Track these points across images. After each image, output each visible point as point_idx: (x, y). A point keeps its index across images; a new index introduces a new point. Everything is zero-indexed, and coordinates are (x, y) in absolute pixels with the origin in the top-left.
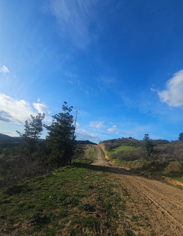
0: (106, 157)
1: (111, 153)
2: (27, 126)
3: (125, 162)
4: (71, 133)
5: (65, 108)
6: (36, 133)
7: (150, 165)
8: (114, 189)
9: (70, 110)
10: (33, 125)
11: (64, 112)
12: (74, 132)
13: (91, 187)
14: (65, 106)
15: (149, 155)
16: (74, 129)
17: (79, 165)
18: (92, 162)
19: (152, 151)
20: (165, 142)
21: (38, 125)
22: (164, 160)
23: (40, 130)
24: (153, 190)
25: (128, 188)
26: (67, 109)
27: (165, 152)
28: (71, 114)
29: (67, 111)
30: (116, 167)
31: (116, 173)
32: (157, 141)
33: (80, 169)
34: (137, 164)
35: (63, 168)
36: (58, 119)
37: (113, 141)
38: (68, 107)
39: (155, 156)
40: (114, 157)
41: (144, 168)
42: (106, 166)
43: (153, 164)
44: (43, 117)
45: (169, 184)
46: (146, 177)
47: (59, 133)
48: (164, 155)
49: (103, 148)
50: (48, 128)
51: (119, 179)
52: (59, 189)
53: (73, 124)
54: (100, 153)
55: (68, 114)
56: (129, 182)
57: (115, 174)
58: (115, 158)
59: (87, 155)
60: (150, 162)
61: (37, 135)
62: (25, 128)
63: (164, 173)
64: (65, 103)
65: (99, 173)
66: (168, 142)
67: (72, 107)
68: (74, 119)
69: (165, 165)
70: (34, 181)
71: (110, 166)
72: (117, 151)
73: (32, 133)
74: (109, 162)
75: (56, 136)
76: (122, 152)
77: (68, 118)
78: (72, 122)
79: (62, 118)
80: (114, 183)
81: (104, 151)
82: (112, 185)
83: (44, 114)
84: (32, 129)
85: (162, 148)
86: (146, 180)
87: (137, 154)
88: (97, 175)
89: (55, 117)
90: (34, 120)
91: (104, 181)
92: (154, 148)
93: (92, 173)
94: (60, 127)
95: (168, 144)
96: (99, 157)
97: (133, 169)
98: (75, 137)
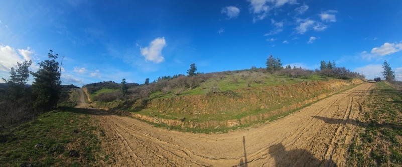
0: (89, 100)
1: (93, 96)
2: (13, 73)
3: (105, 103)
4: (57, 79)
5: (50, 56)
6: (22, 79)
7: (124, 104)
8: (94, 132)
9: (56, 57)
10: (19, 72)
11: (50, 60)
12: (59, 78)
13: (76, 132)
14: (51, 53)
15: (124, 96)
16: (60, 75)
17: (64, 109)
18: (76, 105)
19: (127, 92)
20: (136, 85)
21: (24, 71)
22: (133, 99)
23: (27, 76)
24: (122, 126)
25: (105, 128)
26: (53, 56)
27: (135, 92)
28: (56, 61)
29: (53, 59)
30: (97, 109)
31: (97, 115)
32: (132, 84)
33: (65, 113)
34: (114, 104)
35: (49, 113)
36: (44, 66)
37: (95, 85)
38: (54, 55)
39: (128, 96)
40: (95, 100)
41: (120, 107)
42: (89, 108)
43: (126, 103)
44: (30, 64)
45: (133, 118)
46: (120, 115)
47: (45, 79)
48: (134, 95)
49: (86, 91)
50: (34, 75)
51: (98, 120)
52: (45, 136)
53: (59, 70)
54: (83, 96)
55: (54, 61)
56: (106, 122)
57: (95, 116)
58: (97, 100)
59: (71, 99)
60: (124, 102)
61: (23, 81)
62: (10, 75)
63: (132, 109)
64: (51, 51)
65: (82, 116)
66: (138, 85)
67: (57, 55)
68: (59, 66)
69: (133, 103)
70: (19, 130)
71: (91, 108)
72: (98, 93)
73: (18, 80)
74: (92, 104)
75: (42, 82)
76: (103, 94)
77: (54, 65)
78: (58, 68)
79: (48, 65)
80: (94, 125)
81: (87, 94)
82: (92, 127)
83: (30, 61)
84: (18, 76)
85: (133, 89)
86: (118, 117)
87: (115, 95)
88: (81, 119)
89: (41, 64)
90: (20, 68)
91: (86, 124)
92: (129, 90)
93: (77, 116)
94: (47, 74)
95: (138, 87)
96: (83, 100)
97: (111, 109)
98: (60, 82)
